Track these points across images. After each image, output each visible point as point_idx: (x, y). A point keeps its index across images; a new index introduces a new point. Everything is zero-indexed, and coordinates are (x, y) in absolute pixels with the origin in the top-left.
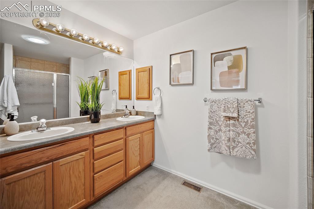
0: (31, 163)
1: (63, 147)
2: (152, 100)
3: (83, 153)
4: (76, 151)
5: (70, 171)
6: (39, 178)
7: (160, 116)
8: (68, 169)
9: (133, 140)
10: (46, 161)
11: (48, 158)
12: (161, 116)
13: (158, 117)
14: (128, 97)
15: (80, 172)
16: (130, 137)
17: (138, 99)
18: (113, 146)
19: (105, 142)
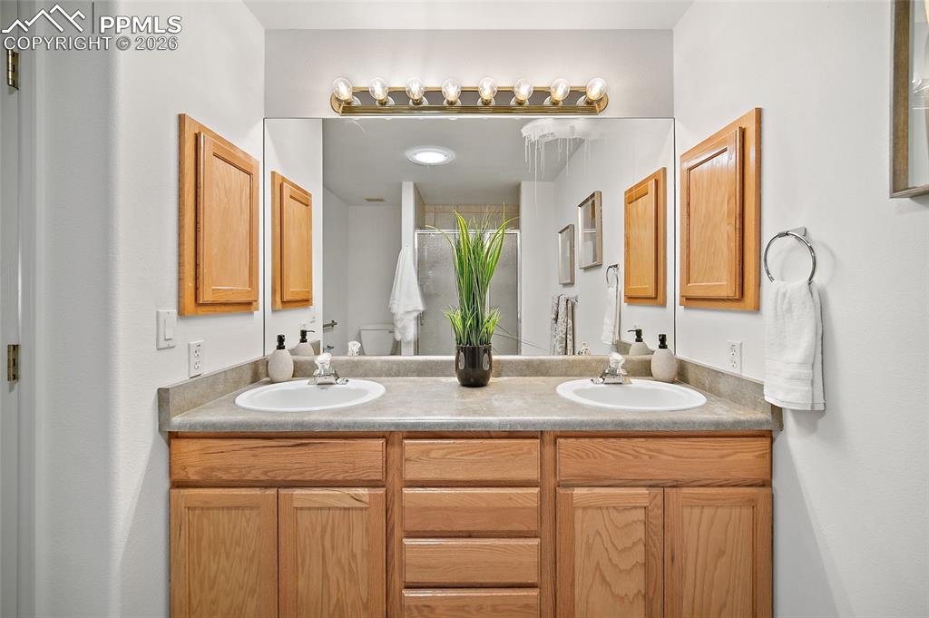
0: (230, 473)
1: (302, 450)
2: (757, 308)
3: (363, 492)
4: (340, 477)
5: (323, 536)
6: (248, 522)
7: (813, 417)
8: (319, 529)
9: (600, 508)
10: (262, 481)
11: (265, 473)
12: (821, 422)
13: (798, 422)
14: (651, 293)
15: (354, 556)
16: (577, 491)
17: (690, 301)
18: (484, 505)
19: (447, 476)
